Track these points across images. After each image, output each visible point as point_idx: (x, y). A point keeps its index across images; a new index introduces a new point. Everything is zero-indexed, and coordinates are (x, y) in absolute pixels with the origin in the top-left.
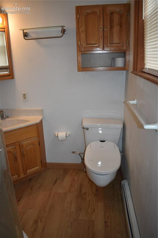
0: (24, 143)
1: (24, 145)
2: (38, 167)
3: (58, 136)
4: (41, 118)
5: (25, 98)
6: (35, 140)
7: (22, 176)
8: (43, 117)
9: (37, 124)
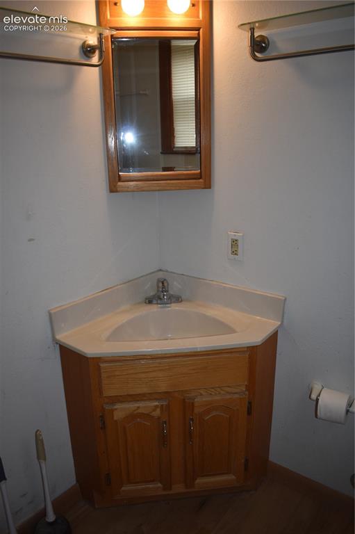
0: (196, 400)
1: (196, 404)
2: (232, 477)
3: (317, 400)
4: (275, 327)
5: (235, 253)
6: (237, 396)
7: (179, 488)
8: (282, 325)
9: (252, 350)
